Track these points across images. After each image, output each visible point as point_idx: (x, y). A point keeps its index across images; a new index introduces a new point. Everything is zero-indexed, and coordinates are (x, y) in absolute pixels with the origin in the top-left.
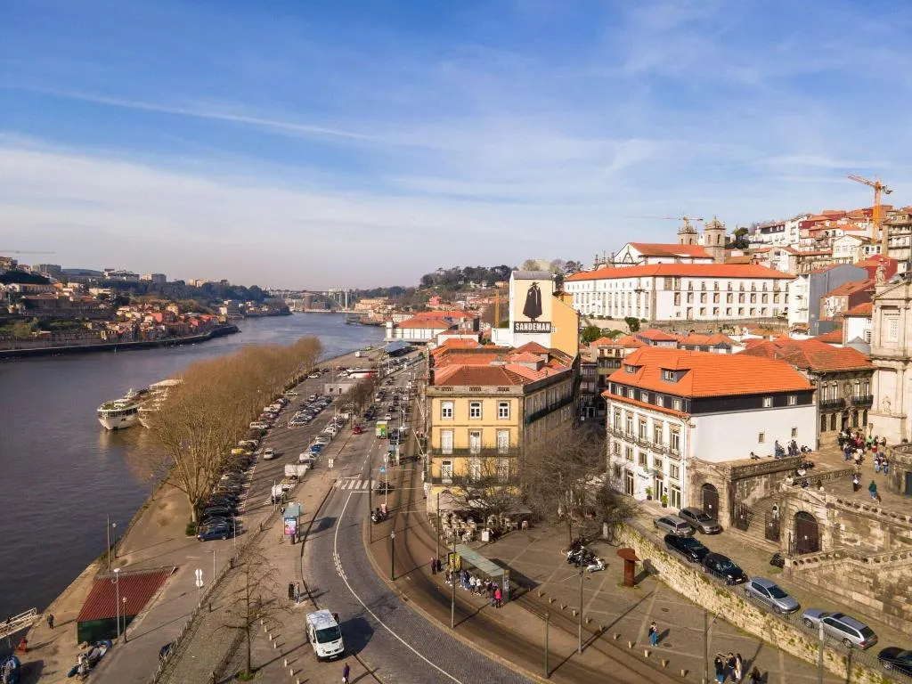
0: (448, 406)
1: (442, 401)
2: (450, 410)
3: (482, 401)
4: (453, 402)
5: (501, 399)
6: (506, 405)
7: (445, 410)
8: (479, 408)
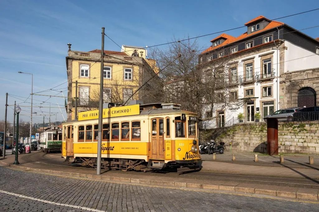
0: (85, 68)
1: (80, 64)
2: (87, 71)
3: (112, 66)
4: (90, 65)
5: (126, 65)
6: (130, 71)
7: (83, 71)
8: (110, 71)
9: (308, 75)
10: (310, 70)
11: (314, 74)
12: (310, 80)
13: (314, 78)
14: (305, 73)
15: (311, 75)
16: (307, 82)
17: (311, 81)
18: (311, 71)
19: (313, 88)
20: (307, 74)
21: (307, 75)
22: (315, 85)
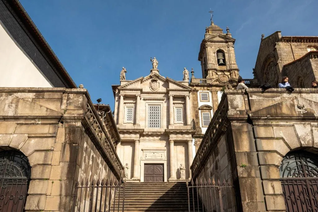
9: (20, 106)
10: (30, 91)
11: (37, 106)
12: (22, 124)
13: (34, 118)
14: (10, 98)
15: (28, 106)
16: (11, 130)
17: (24, 128)
18: (31, 95)
19: (26, 154)
20: (18, 101)
21: (17, 106)
22: (33, 141)
